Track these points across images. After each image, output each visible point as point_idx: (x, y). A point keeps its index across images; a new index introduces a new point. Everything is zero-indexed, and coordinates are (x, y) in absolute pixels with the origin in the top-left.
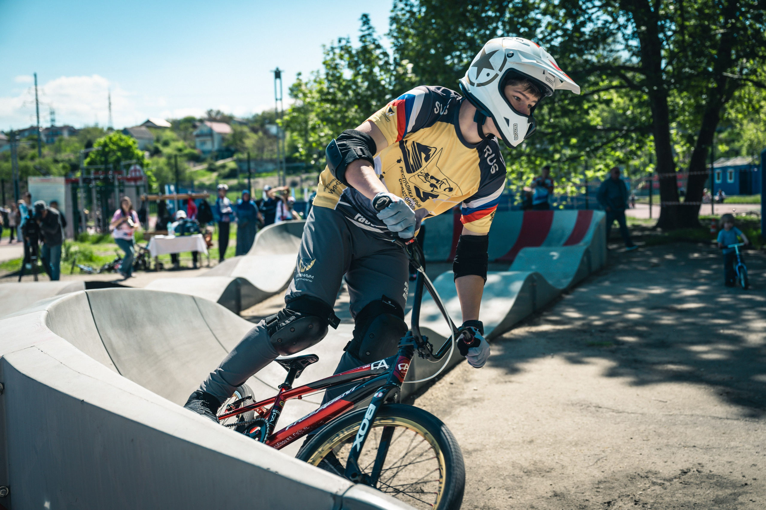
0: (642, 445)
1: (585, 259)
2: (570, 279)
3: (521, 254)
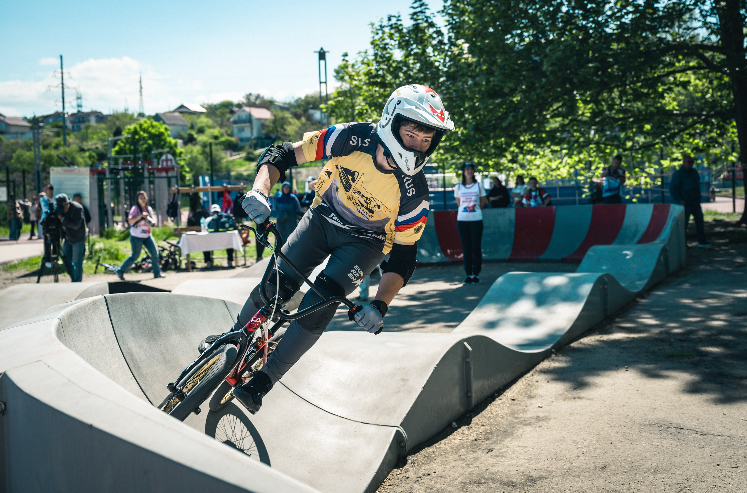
0: (731, 473)
1: (662, 258)
2: (645, 281)
3: (589, 253)
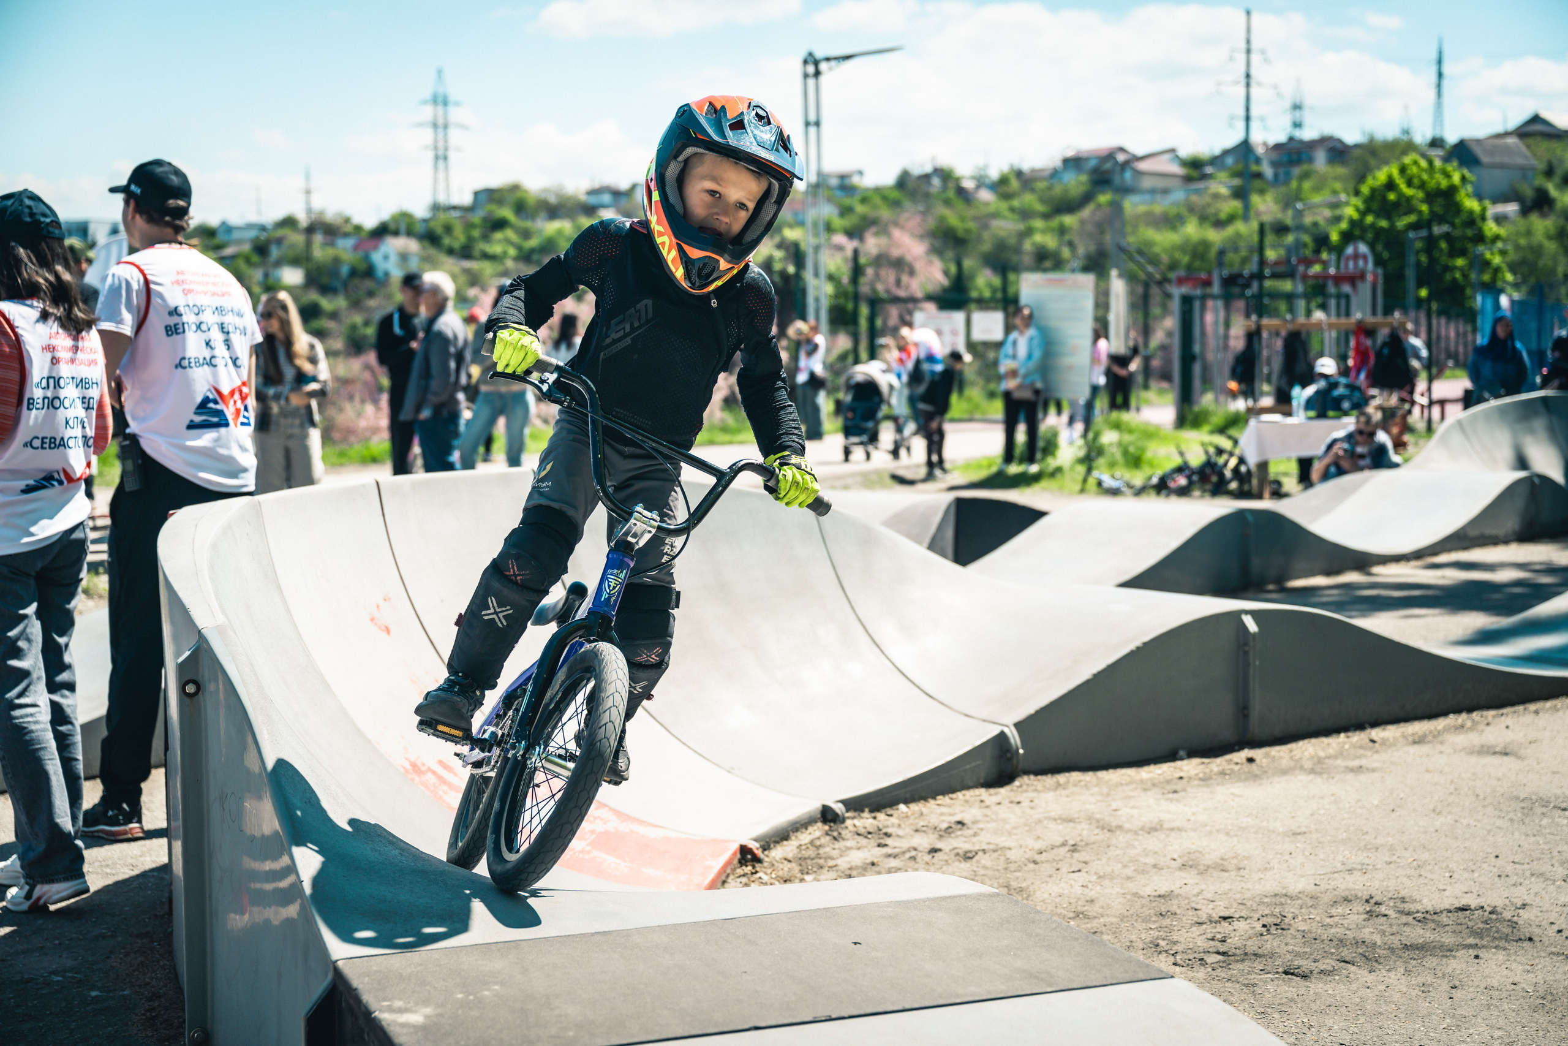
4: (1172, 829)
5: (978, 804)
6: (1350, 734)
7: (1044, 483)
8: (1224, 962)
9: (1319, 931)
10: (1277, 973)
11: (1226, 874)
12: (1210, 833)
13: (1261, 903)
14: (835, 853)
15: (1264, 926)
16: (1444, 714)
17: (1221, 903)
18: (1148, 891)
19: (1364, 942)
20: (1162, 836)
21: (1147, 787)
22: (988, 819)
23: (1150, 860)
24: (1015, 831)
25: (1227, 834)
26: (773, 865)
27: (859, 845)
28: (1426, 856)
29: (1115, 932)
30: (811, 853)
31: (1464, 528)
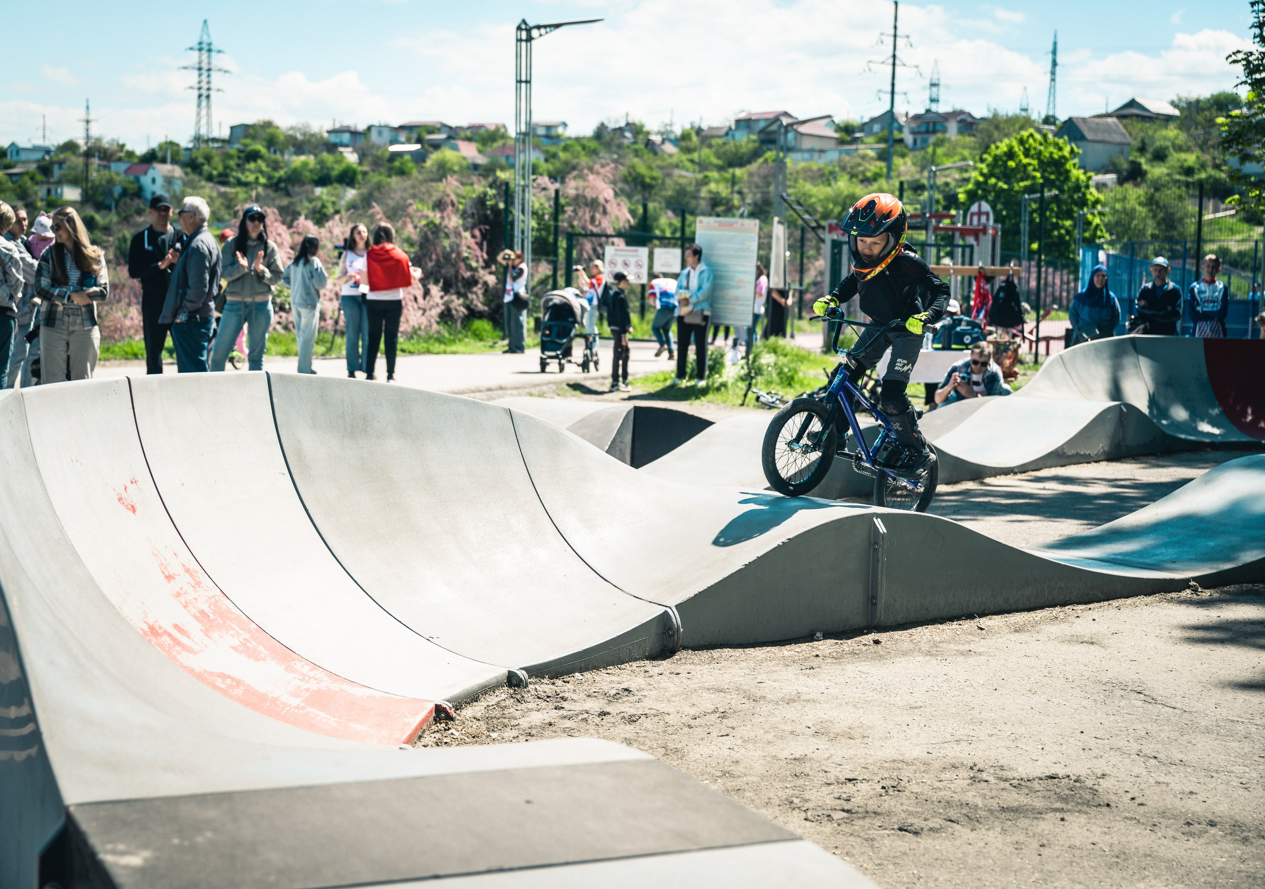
4: (808, 701)
5: (642, 674)
6: (961, 622)
7: (710, 397)
8: (848, 818)
9: (930, 793)
10: (893, 829)
11: (853, 741)
12: (841, 705)
13: (880, 768)
14: (518, 714)
15: (883, 788)
16: (1042, 608)
17: (847, 767)
18: (786, 754)
19: (967, 804)
20: (799, 707)
21: (787, 663)
22: (651, 687)
23: (788, 728)
24: (673, 699)
25: (855, 706)
26: (464, 723)
27: (539, 707)
28: (1022, 730)
29: (756, 790)
30: (497, 713)
31: (1062, 447)
